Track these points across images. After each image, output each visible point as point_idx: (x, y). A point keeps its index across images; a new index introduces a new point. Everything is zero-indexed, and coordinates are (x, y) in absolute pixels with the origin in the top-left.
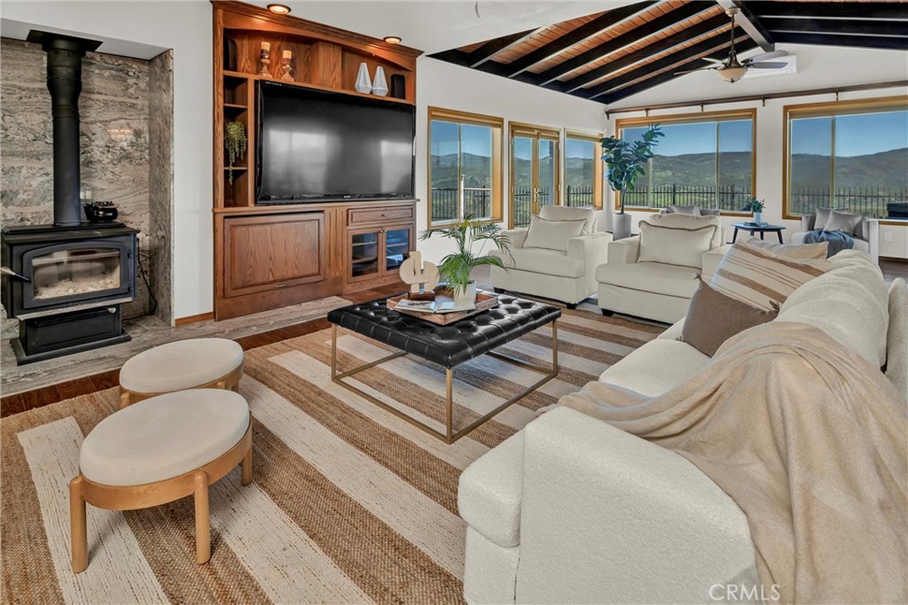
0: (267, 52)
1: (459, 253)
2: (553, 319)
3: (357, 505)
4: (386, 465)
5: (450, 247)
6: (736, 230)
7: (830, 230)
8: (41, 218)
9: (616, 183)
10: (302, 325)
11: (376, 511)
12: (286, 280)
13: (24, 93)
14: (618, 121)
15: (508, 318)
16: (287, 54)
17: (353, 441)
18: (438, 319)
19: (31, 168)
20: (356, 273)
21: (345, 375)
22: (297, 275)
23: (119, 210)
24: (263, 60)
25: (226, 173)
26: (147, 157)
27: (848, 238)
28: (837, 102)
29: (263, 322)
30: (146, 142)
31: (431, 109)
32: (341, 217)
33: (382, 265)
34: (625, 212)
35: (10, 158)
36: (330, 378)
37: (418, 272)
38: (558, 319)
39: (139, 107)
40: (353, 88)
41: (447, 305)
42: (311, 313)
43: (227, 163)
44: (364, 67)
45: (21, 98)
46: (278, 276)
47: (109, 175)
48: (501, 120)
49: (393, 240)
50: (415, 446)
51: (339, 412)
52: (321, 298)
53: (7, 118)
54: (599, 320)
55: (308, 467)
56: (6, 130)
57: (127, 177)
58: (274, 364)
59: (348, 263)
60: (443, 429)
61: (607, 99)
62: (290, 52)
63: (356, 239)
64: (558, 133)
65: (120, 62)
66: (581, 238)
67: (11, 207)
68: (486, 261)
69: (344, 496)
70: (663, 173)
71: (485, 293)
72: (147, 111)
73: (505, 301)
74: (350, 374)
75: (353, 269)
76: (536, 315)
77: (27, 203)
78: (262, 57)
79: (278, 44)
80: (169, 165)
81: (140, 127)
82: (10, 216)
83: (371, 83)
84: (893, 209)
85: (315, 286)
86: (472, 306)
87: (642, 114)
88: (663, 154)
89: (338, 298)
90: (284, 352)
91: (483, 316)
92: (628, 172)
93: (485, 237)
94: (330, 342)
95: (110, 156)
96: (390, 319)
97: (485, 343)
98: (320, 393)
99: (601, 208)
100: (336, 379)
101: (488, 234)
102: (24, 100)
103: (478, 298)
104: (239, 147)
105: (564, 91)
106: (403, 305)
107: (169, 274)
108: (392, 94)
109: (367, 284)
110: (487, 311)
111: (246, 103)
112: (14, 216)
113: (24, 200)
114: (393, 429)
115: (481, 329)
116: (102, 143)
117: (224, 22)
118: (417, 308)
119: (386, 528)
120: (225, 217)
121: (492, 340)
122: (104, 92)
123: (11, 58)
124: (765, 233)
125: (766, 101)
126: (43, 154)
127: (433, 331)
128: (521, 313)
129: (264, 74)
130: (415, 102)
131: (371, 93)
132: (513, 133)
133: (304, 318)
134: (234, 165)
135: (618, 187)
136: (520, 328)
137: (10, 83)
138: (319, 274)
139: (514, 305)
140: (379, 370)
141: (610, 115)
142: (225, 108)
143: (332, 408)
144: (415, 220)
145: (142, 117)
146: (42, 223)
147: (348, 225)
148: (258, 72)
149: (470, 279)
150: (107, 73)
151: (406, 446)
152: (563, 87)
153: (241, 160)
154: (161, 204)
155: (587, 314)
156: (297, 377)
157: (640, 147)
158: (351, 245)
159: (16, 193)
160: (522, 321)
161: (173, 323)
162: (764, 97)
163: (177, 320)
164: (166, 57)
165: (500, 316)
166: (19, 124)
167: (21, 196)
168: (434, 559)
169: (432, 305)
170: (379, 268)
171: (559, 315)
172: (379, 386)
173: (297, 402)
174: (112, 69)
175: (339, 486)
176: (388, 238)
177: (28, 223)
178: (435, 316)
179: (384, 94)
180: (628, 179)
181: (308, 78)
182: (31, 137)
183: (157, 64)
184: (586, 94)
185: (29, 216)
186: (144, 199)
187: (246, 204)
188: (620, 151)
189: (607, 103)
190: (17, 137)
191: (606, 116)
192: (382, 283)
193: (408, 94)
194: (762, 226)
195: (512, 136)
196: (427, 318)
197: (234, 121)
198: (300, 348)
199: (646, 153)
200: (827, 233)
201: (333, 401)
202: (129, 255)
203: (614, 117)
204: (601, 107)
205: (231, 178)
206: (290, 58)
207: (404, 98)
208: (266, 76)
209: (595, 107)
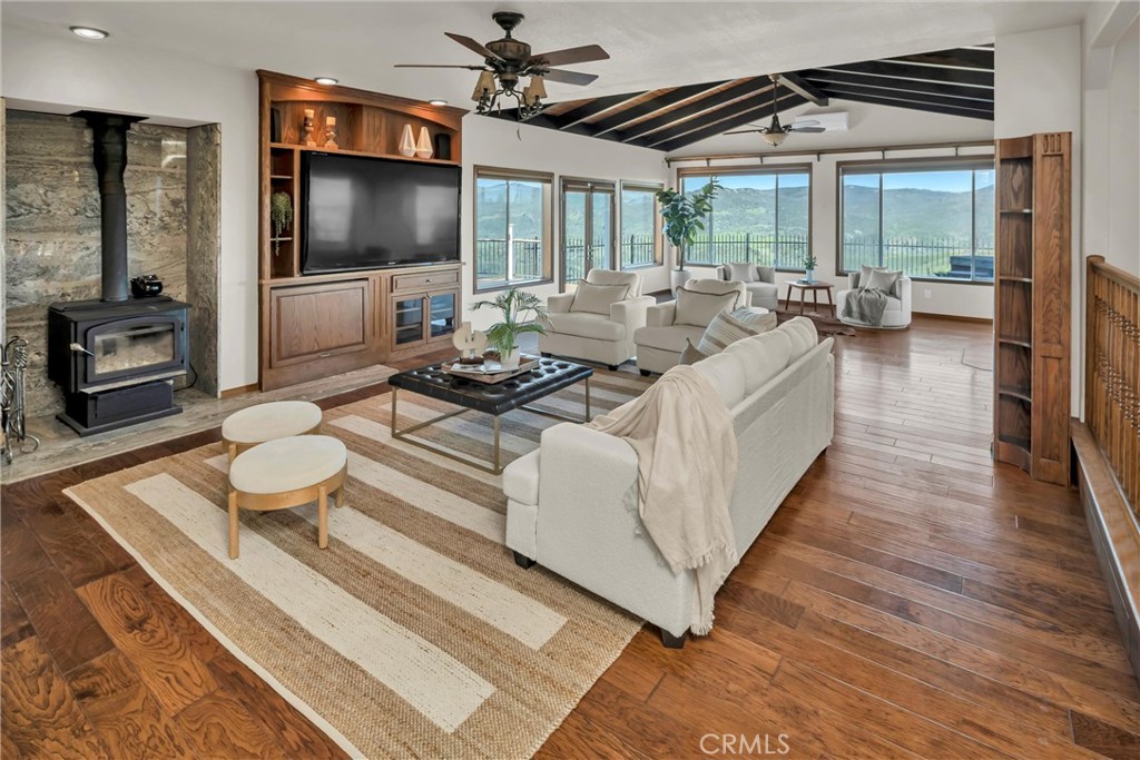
0: (312, 120)
1: (505, 322)
2: (586, 377)
3: (428, 513)
4: (448, 490)
5: (498, 317)
6: (790, 288)
7: (870, 288)
8: (81, 292)
9: (674, 239)
10: (352, 393)
11: (444, 516)
12: (331, 349)
13: (66, 167)
14: (679, 170)
15: (547, 376)
16: (331, 121)
17: (418, 477)
18: (486, 379)
19: (72, 243)
20: (400, 341)
21: (403, 432)
22: (341, 344)
23: (164, 284)
24: (308, 128)
25: (273, 244)
26: (185, 227)
27: (883, 295)
28: (884, 160)
29: (312, 391)
30: (183, 212)
31: (477, 168)
32: (385, 284)
33: (427, 332)
34: (684, 268)
35: (52, 233)
36: (390, 436)
37: (470, 340)
38: (590, 378)
39: (177, 176)
40: (398, 153)
41: (495, 367)
42: (357, 382)
43: (273, 235)
44: (409, 128)
45: (62, 173)
46: (323, 346)
47: (148, 247)
48: (552, 175)
49: (438, 306)
50: (469, 478)
51: (404, 460)
52: (365, 367)
53: (49, 194)
54: (638, 380)
55: (386, 494)
56: (48, 205)
57: (165, 248)
58: (334, 427)
59: (393, 330)
60: (490, 466)
61: (667, 147)
62: (334, 119)
63: (400, 305)
64: (614, 185)
65: (159, 131)
66: (623, 302)
67: (52, 283)
68: (529, 328)
69: (417, 509)
70: (755, 210)
71: (529, 356)
72: (185, 179)
73: (545, 364)
74: (409, 431)
75: (398, 335)
76: (570, 374)
77: (67, 278)
78: (306, 125)
79: (321, 108)
80: (216, 238)
81: (178, 196)
82: (51, 292)
83: (416, 145)
84: (956, 262)
85: (361, 355)
86: (516, 367)
87: (703, 163)
88: (755, 188)
89: (383, 367)
90: (339, 416)
91: (526, 376)
92: (686, 228)
93: (529, 308)
94: (388, 407)
95: (148, 227)
96: (445, 381)
97: (526, 396)
98: (384, 447)
99: (662, 264)
100: (395, 436)
101: (530, 305)
102: (66, 175)
103: (523, 361)
104: (286, 218)
105: (620, 140)
106: (457, 368)
107: (216, 346)
108: (436, 155)
109: (413, 350)
110: (529, 372)
111: (292, 174)
112: (55, 292)
113: (64, 275)
114: (450, 468)
115: (524, 386)
116: (141, 215)
117: (272, 95)
118: (470, 369)
119: (451, 523)
120: (272, 288)
121: (532, 394)
122: (143, 162)
123: (53, 134)
124: (818, 291)
125: (821, 156)
126: (84, 228)
127: (483, 389)
128: (559, 372)
129: (309, 143)
130: (461, 162)
131: (416, 155)
132: (565, 188)
133: (352, 386)
134: (280, 236)
135: (677, 243)
136: (556, 385)
137: (53, 158)
138: (363, 343)
139: (553, 366)
140: (433, 427)
141: (672, 163)
142: (272, 180)
143: (396, 457)
144: (460, 284)
145: (181, 186)
146: (82, 299)
147: (392, 291)
148: (301, 141)
149: (514, 345)
150: (145, 144)
151: (463, 479)
152: (620, 136)
153: (287, 232)
154: (203, 276)
155: (627, 375)
156: (360, 436)
157: (698, 201)
158: (395, 312)
159: (58, 268)
160: (557, 379)
161: (219, 395)
162: (819, 152)
163: (222, 392)
164: (212, 130)
165: (540, 376)
166: (61, 199)
167: (62, 271)
168: (486, 536)
169: (482, 368)
170: (424, 334)
171: (591, 374)
172: (435, 439)
173: (365, 454)
174: (151, 139)
175: (412, 503)
176: (432, 303)
177: (69, 299)
178: (485, 377)
179: (428, 156)
180: (687, 235)
181: (351, 143)
182: (72, 211)
183: (201, 136)
184: (645, 142)
185: (70, 291)
186: (181, 269)
187: (292, 275)
188: (677, 206)
189: (668, 150)
190: (59, 212)
191: (666, 164)
192: (426, 350)
193: (453, 155)
194: (813, 284)
195: (564, 191)
196: (478, 379)
197: (280, 192)
198: (357, 413)
199: (705, 207)
200: (867, 291)
201: (396, 452)
202: (182, 329)
203: (676, 165)
204: (661, 154)
205: (278, 248)
206: (334, 124)
207: (449, 159)
208: (311, 145)
209: (656, 156)
